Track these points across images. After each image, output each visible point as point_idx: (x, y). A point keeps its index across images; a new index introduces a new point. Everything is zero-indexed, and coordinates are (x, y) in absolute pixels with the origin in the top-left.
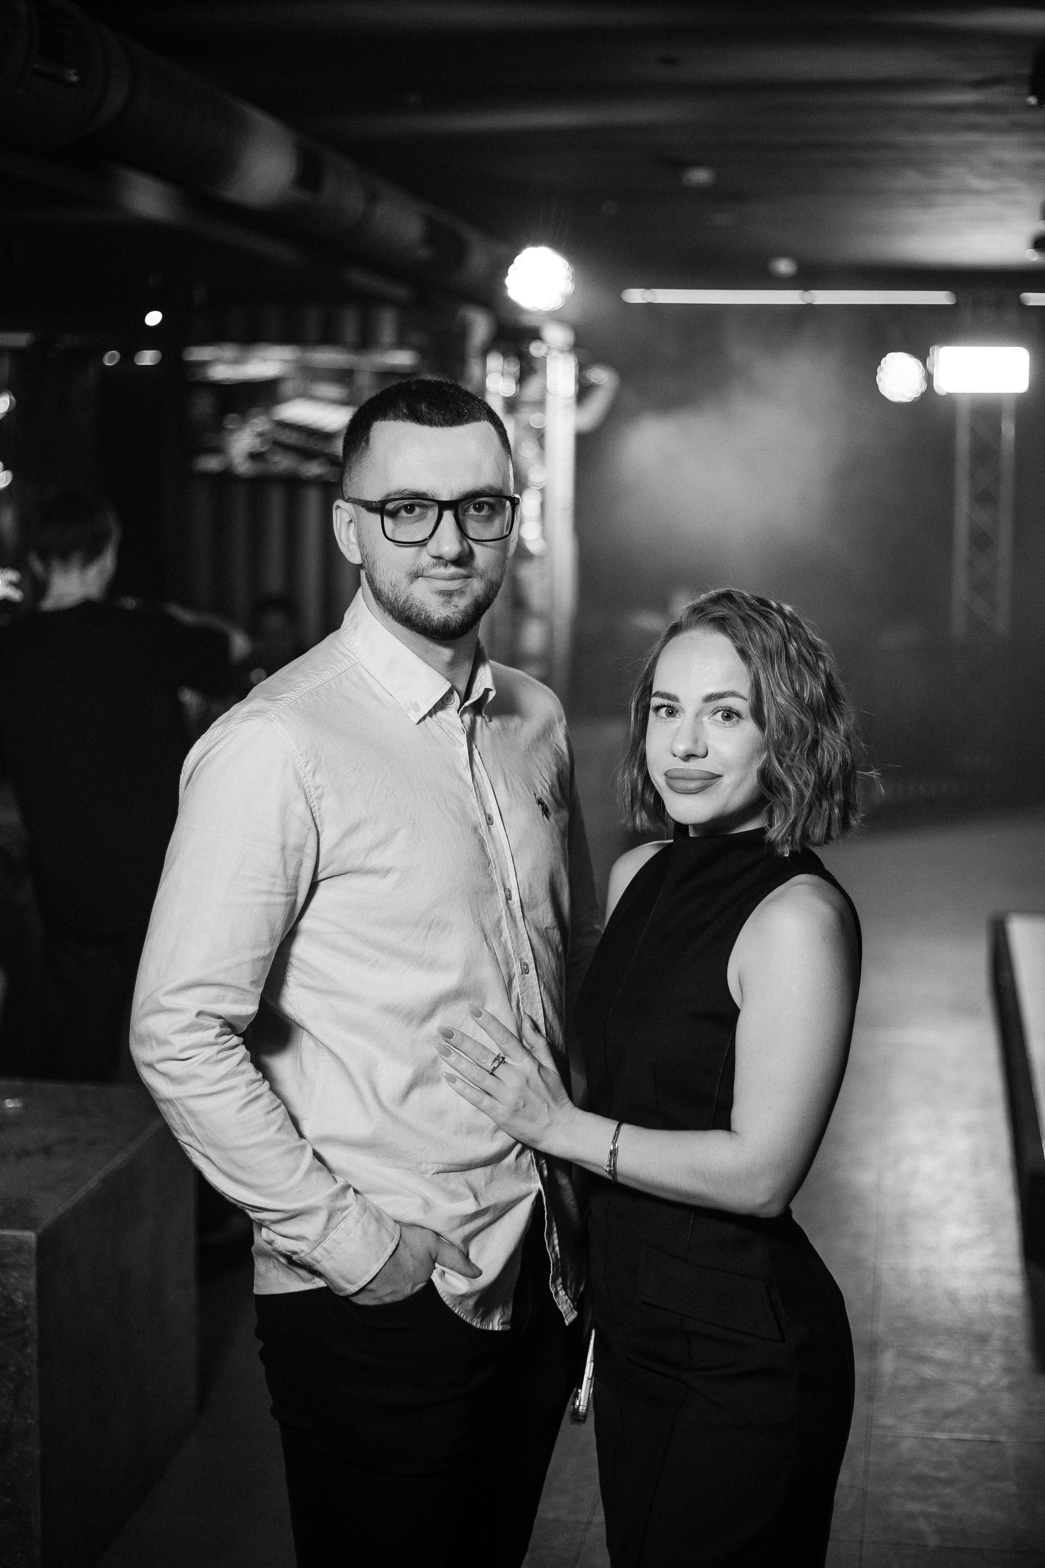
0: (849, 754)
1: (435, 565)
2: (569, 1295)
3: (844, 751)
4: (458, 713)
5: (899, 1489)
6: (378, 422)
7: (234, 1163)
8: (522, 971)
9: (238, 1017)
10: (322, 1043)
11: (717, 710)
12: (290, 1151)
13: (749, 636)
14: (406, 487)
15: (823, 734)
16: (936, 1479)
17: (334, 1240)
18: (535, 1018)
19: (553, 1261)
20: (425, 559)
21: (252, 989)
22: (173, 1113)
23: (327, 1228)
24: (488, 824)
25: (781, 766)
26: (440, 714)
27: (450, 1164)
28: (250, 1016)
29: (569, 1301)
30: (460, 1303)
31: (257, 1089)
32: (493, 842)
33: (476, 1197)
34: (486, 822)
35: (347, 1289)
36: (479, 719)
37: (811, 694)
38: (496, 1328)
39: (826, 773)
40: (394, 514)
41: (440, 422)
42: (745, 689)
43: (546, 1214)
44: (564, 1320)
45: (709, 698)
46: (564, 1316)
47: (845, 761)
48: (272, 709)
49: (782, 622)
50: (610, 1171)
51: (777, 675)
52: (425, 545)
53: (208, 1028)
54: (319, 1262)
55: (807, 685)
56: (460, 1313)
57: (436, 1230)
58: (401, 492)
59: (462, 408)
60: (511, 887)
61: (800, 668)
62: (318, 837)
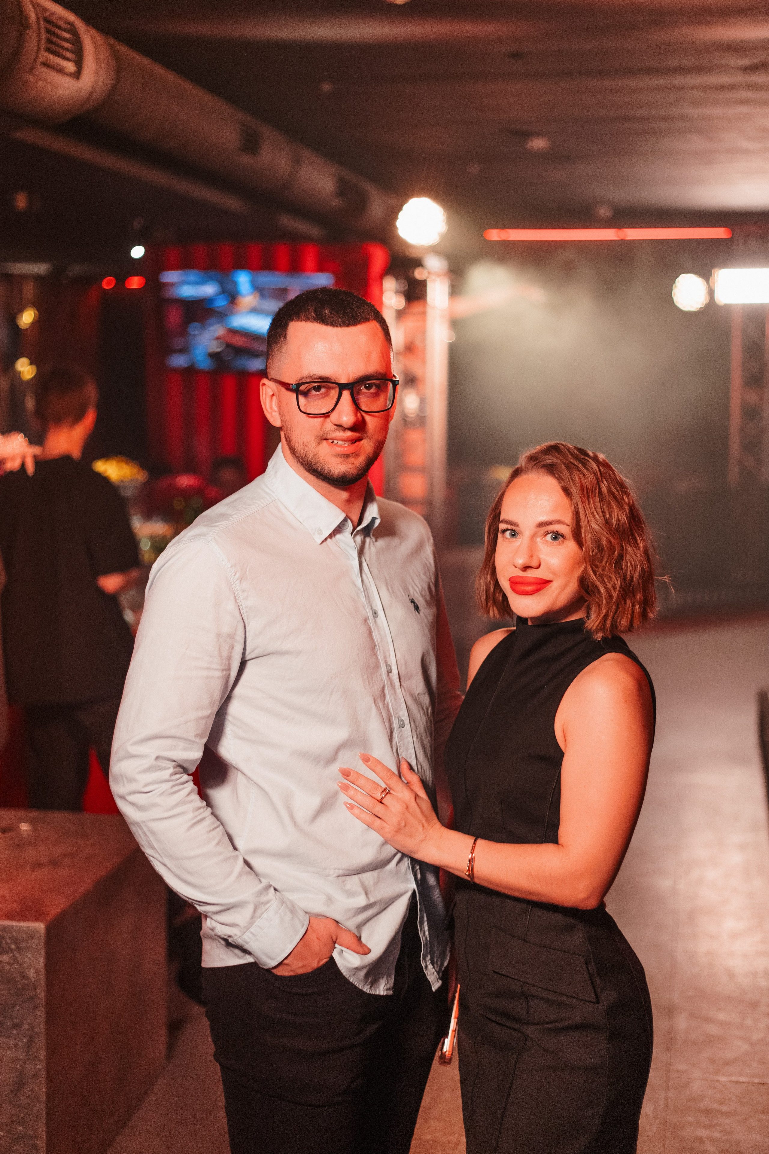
0: (647, 565)
1: (336, 431)
2: (436, 968)
3: (643, 563)
4: (352, 535)
5: (691, 1119)
6: (293, 322)
7: (185, 869)
8: (399, 726)
9: (187, 761)
10: (252, 780)
11: (547, 533)
12: (227, 859)
13: (571, 478)
14: (315, 373)
15: (626, 550)
16: (719, 1112)
17: (259, 926)
18: (409, 761)
19: (423, 942)
20: (329, 425)
21: (197, 740)
22: (140, 833)
23: (253, 917)
24: (374, 617)
25: (595, 575)
26: (338, 536)
27: (348, 870)
28: (197, 760)
29: (435, 973)
30: (354, 974)
31: (201, 814)
32: (378, 630)
33: (366, 894)
34: (372, 616)
35: (269, 964)
36: (368, 540)
37: (618, 519)
38: (382, 993)
39: (629, 579)
40: (306, 394)
41: (339, 324)
42: (568, 517)
43: (419, 907)
44: (432, 987)
45: (541, 525)
46: (432, 985)
47: (643, 569)
48: (210, 533)
49: (596, 467)
50: (469, 874)
51: (592, 507)
52: (329, 416)
53: (165, 769)
54: (247, 943)
55: (614, 514)
56: (354, 981)
57: (336, 919)
58: (311, 377)
59: (355, 312)
60: (392, 664)
61: (609, 501)
62: (245, 628)
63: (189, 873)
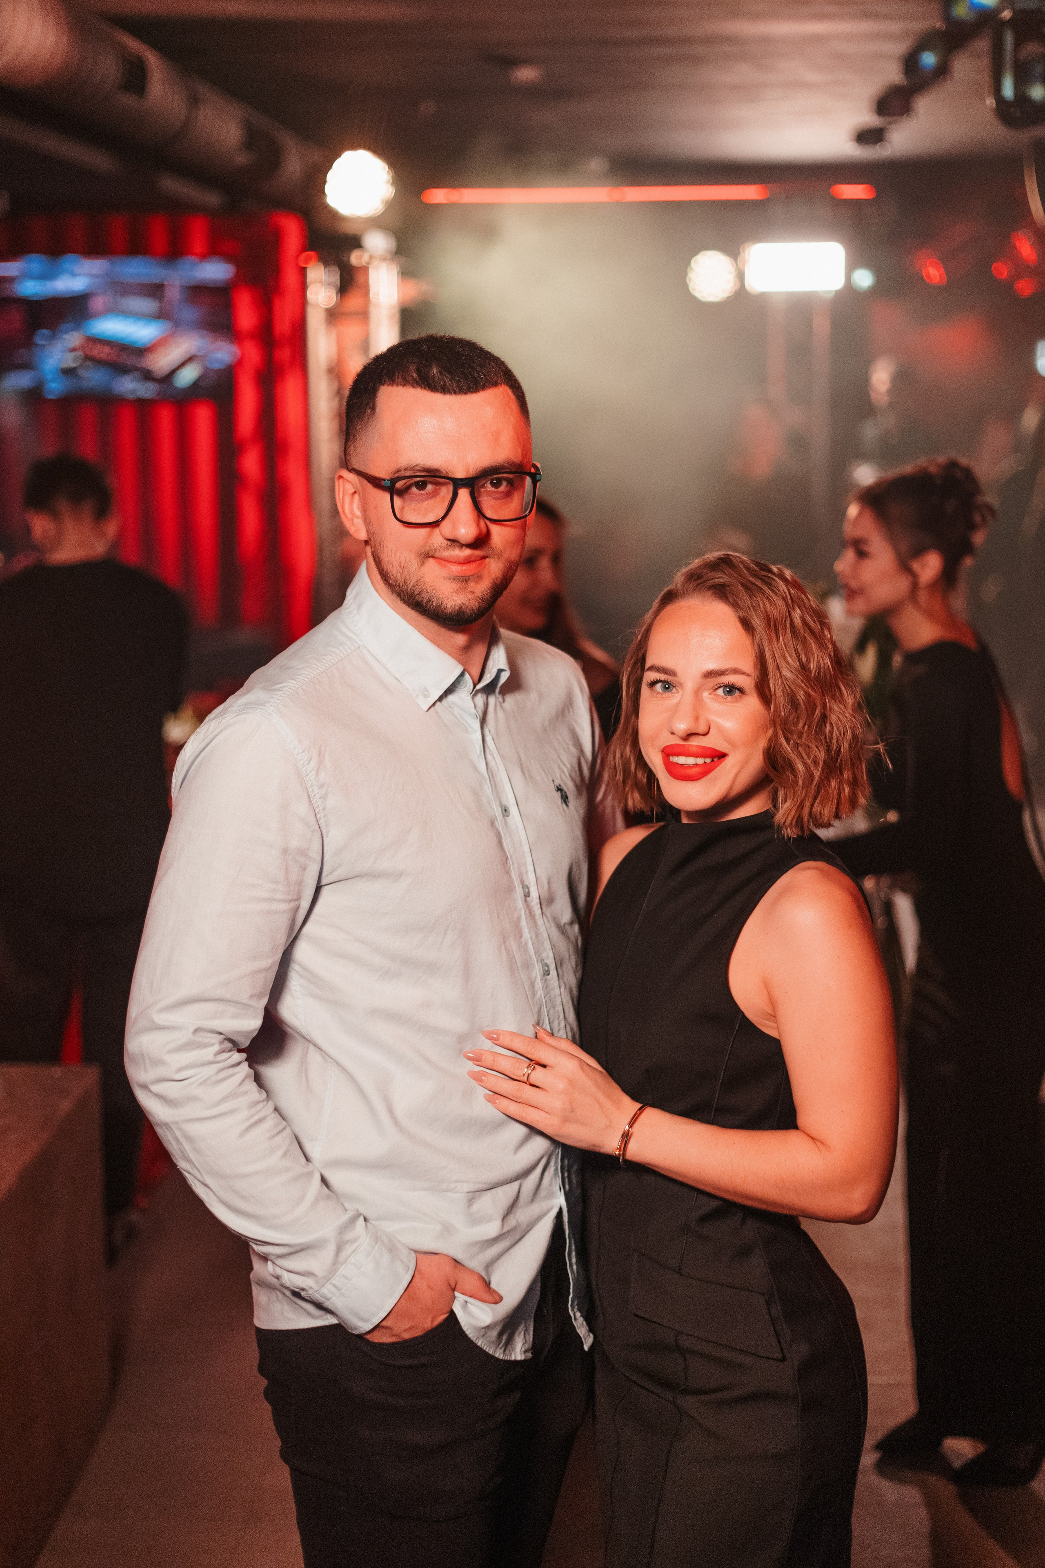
0: (860, 729)
1: (448, 547)
3: (854, 726)
4: (471, 695)
6: (386, 386)
7: (236, 1192)
8: (543, 973)
9: (239, 1033)
10: (332, 1059)
11: (718, 685)
12: (296, 1179)
13: (752, 604)
14: (419, 462)
15: (831, 708)
17: (344, 1276)
19: (572, 1282)
20: (437, 539)
21: (253, 1003)
22: (170, 1138)
23: (336, 1263)
24: (504, 816)
25: (789, 744)
26: (452, 698)
28: (253, 1030)
29: (586, 1324)
30: (483, 1336)
31: (259, 1111)
32: (511, 835)
34: (501, 815)
35: (361, 1328)
36: (492, 701)
37: (818, 664)
38: (518, 1358)
39: (835, 751)
40: (401, 493)
41: (454, 390)
42: (747, 663)
43: (567, 1232)
44: (583, 1345)
45: (709, 674)
46: (583, 1341)
47: (855, 736)
48: (271, 700)
49: (785, 589)
50: (620, 1153)
51: (782, 646)
52: (438, 526)
53: (206, 1046)
54: (328, 1299)
55: (814, 656)
56: (483, 1345)
57: (457, 1258)
58: (412, 469)
59: (478, 373)
60: (530, 883)
61: (805, 637)
62: (323, 840)
63: (243, 1198)
